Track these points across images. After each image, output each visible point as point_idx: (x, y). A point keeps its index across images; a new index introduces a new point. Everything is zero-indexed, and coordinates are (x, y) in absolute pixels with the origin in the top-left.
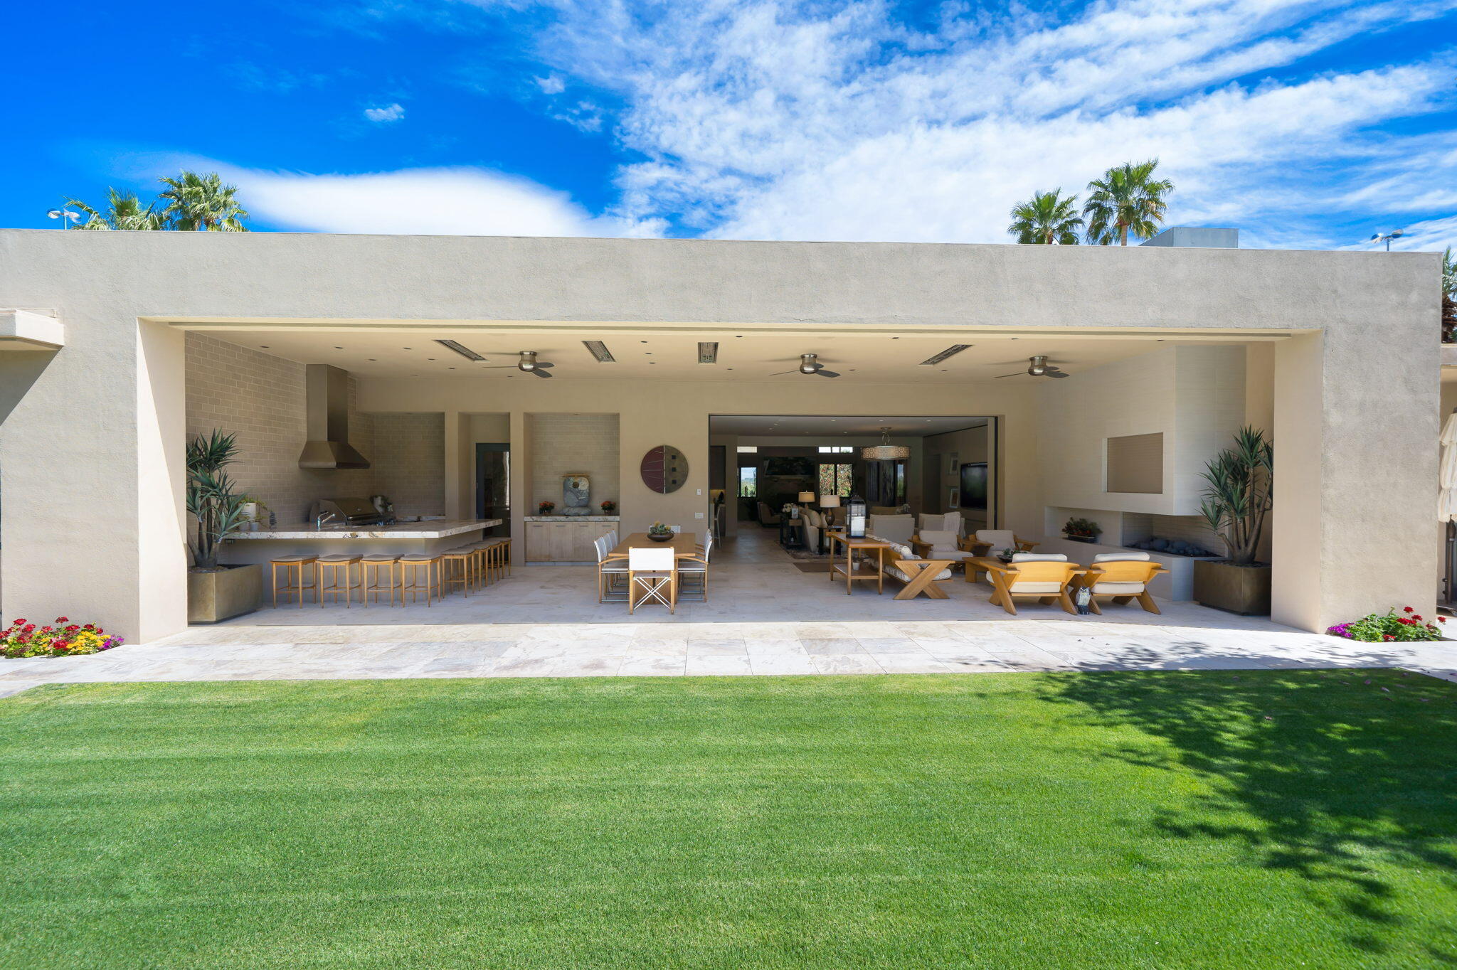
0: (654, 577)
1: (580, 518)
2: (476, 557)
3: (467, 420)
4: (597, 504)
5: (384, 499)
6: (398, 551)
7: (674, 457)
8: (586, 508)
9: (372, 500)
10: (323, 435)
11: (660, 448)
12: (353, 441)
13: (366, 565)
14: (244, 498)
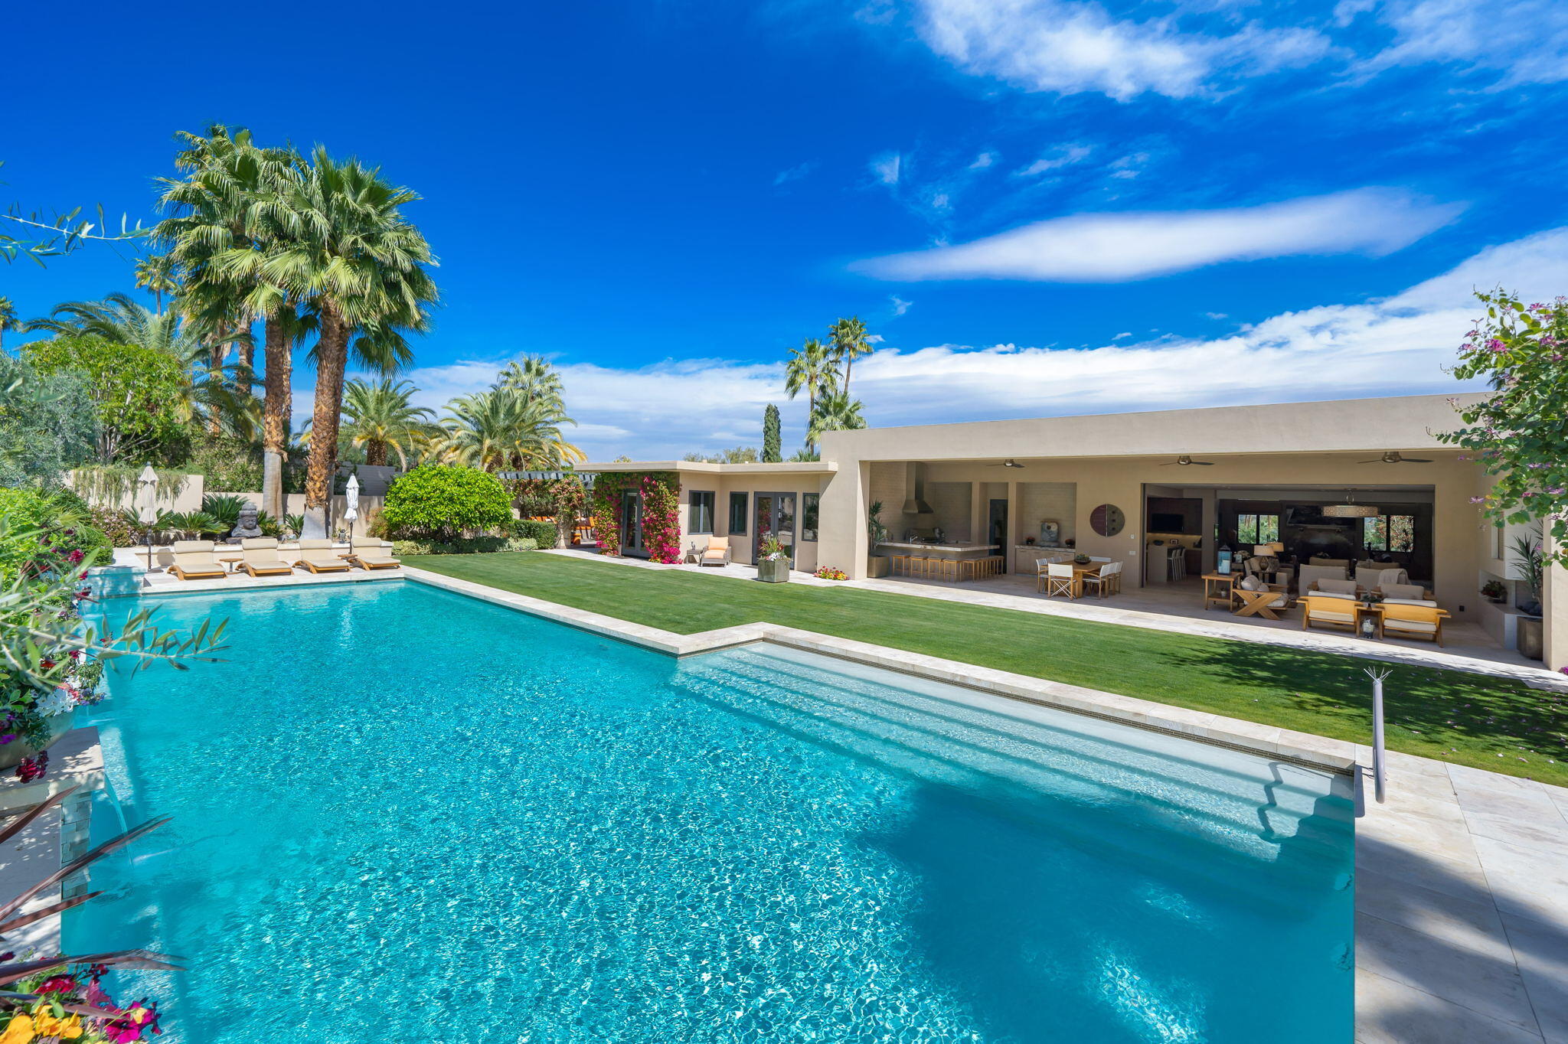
0: (1063, 580)
1: (1050, 549)
2: (980, 564)
3: (984, 486)
4: (1063, 540)
5: (940, 530)
6: (943, 556)
7: (1114, 512)
8: (1056, 542)
9: (934, 530)
10: (913, 497)
11: (1104, 506)
12: (926, 499)
13: (930, 561)
14: (884, 528)
